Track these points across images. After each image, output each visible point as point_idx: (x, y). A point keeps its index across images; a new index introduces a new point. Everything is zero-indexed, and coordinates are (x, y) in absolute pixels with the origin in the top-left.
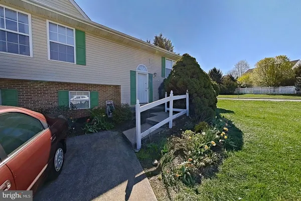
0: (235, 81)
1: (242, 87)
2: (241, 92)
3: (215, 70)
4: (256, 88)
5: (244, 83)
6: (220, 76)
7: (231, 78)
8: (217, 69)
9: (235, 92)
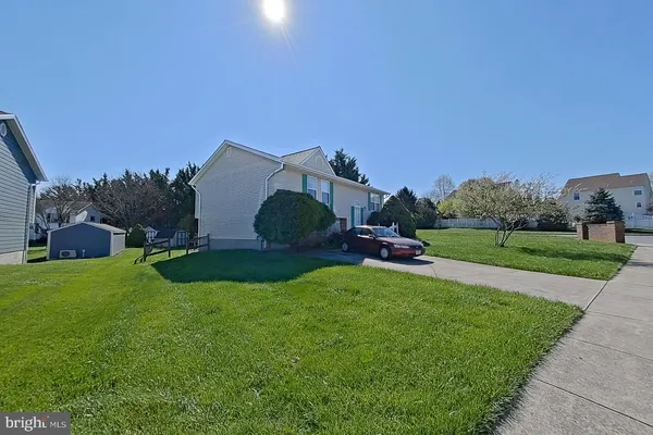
0: (434, 208)
1: (445, 218)
2: (443, 225)
3: (405, 190)
4: (461, 220)
5: (447, 212)
6: (414, 199)
7: (430, 203)
8: (409, 189)
9: (436, 225)
